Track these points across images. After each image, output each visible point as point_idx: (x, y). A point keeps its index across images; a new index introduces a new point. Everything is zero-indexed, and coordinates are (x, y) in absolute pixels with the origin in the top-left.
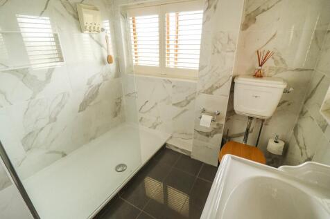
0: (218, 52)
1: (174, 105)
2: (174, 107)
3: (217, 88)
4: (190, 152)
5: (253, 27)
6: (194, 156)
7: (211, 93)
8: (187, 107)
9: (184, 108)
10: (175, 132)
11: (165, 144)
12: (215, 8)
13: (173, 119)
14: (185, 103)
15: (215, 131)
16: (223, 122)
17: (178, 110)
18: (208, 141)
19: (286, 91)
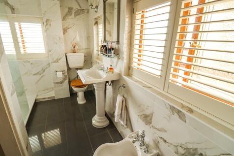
0: (56, 43)
1: (35, 75)
2: (35, 76)
3: (60, 59)
4: (54, 97)
5: (66, 34)
6: (57, 97)
7: (58, 62)
8: (44, 74)
9: (42, 75)
10: (39, 92)
11: (36, 100)
12: (50, 25)
13: (36, 83)
14: (42, 72)
15: (64, 79)
16: (66, 74)
17: (38, 77)
18: (62, 86)
19: (85, 56)
